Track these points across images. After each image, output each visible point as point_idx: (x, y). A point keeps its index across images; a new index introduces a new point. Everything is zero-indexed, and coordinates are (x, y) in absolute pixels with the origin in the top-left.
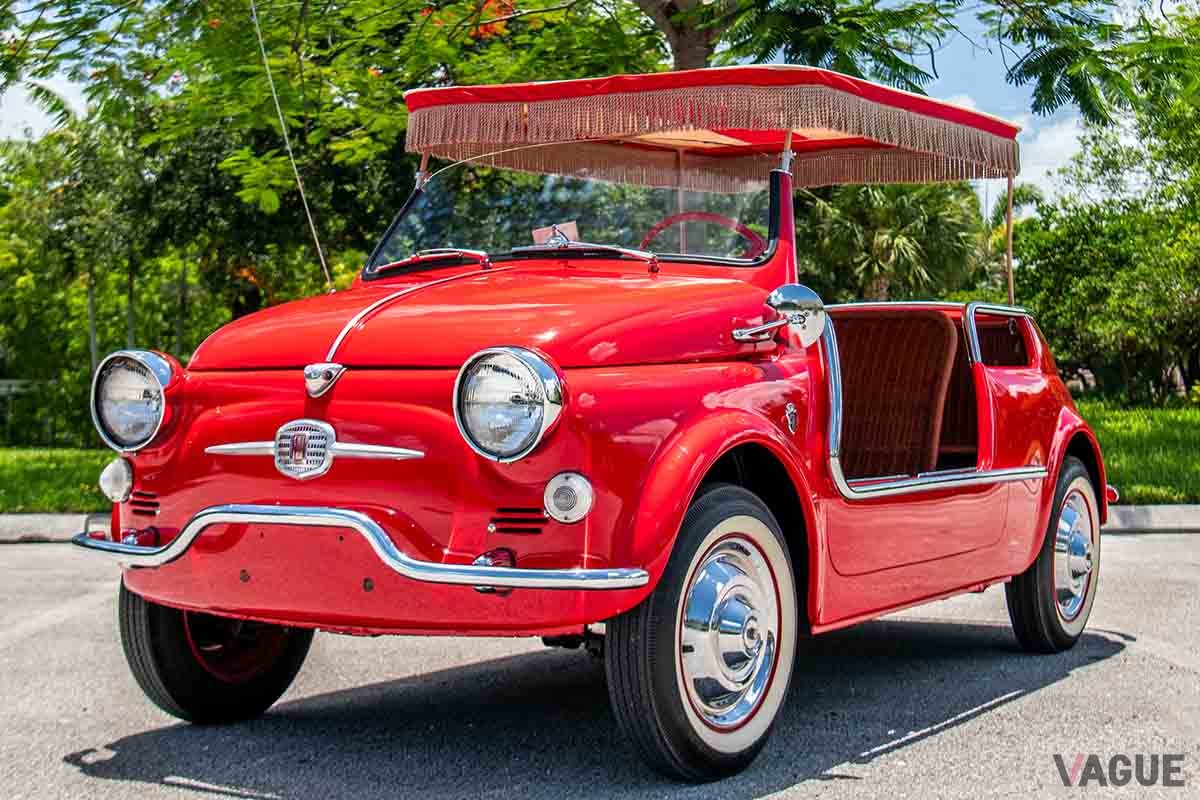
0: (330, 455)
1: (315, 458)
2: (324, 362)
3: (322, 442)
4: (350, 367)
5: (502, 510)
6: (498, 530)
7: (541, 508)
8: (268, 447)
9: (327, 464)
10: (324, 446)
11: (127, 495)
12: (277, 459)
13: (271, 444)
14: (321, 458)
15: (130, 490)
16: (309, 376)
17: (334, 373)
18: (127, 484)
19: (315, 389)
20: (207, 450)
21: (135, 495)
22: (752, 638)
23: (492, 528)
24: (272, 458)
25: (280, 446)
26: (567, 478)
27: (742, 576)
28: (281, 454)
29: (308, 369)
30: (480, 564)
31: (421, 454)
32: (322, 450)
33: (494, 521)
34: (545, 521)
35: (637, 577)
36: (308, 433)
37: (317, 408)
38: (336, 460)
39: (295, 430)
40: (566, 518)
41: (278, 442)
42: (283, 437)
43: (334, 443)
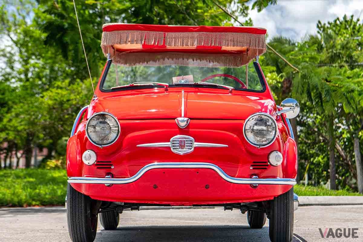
0: (194, 146)
1: (188, 147)
2: (181, 117)
3: (191, 142)
4: (191, 119)
5: (253, 162)
6: (253, 168)
7: (267, 162)
9: (193, 149)
10: (191, 144)
12: (172, 147)
14: (190, 147)
19: (182, 126)
20: (137, 146)
21: (98, 162)
23: (251, 168)
25: (173, 143)
26: (277, 152)
31: (227, 146)
33: (252, 166)
34: (268, 165)
36: (185, 140)
37: (182, 131)
38: (196, 148)
39: (179, 138)
40: (277, 164)
41: (171, 142)
42: (174, 141)
43: (195, 142)
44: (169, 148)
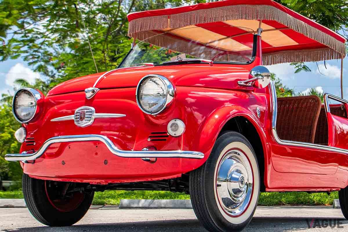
0: (93, 117)
1: (88, 119)
2: (92, 87)
3: (91, 113)
4: (101, 89)
5: (153, 133)
6: (151, 140)
7: (166, 132)
8: (72, 117)
9: (92, 121)
10: (91, 115)
11: (24, 140)
12: (75, 120)
13: (73, 116)
14: (90, 119)
15: (26, 138)
16: (86, 92)
17: (95, 91)
18: (24, 136)
19: (89, 97)
20: (51, 120)
21: (27, 139)
22: (242, 184)
23: (149, 140)
25: (76, 116)
26: (175, 120)
28: (76, 118)
29: (86, 90)
30: (144, 150)
31: (125, 115)
32: (90, 116)
33: (150, 137)
34: (168, 136)
35: (200, 155)
36: (86, 111)
37: (89, 102)
38: (95, 119)
39: (81, 110)
40: (175, 134)
41: (75, 115)
42: (77, 113)
43: (95, 113)
44: (73, 121)
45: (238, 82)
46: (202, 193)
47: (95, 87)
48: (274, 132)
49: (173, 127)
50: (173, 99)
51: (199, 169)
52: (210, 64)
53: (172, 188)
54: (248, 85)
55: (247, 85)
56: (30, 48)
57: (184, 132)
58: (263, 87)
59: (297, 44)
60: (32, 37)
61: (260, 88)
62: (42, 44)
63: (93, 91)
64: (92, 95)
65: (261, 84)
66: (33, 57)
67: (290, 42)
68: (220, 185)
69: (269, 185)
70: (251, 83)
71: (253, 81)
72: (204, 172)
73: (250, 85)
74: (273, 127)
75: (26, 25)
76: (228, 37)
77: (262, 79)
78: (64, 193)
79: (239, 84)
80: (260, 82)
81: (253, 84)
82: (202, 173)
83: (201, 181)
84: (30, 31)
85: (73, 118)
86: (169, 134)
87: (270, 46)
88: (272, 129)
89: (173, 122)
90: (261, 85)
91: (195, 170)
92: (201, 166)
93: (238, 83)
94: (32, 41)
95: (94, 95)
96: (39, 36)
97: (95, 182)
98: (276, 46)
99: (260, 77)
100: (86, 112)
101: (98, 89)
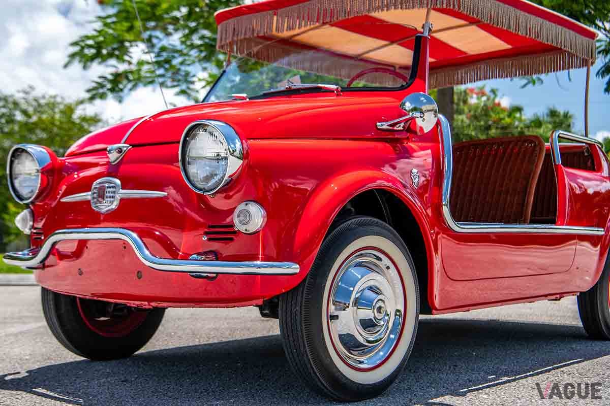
0: (118, 197)
1: (110, 199)
2: (120, 143)
3: (114, 190)
4: (134, 145)
5: (210, 227)
6: (209, 240)
7: (232, 225)
9: (117, 202)
11: (31, 229)
12: (92, 201)
13: (89, 193)
14: (112, 199)
15: (33, 227)
16: (109, 152)
17: (124, 149)
18: (31, 223)
19: (113, 160)
20: (61, 200)
21: (35, 229)
22: (380, 313)
23: (205, 238)
24: (89, 201)
25: (93, 194)
26: (247, 204)
27: (375, 274)
29: (110, 148)
31: (166, 194)
32: (113, 195)
33: (206, 234)
34: (235, 233)
35: (295, 268)
36: (107, 185)
38: (122, 200)
39: (101, 183)
40: (246, 230)
41: (93, 192)
42: (95, 188)
43: (121, 190)
44: (88, 202)
45: (378, 124)
46: (300, 334)
47: (125, 143)
48: (446, 211)
49: (242, 218)
50: (243, 164)
51: (295, 291)
52: (335, 92)
53: (264, 312)
54: (398, 129)
55: (395, 128)
56: (166, 70)
57: (263, 225)
58: (426, 131)
59: (509, 47)
60: (168, 56)
61: (419, 133)
62: (182, 63)
63: (120, 150)
64: (118, 158)
65: (422, 126)
66: (174, 80)
67: (497, 44)
68: (337, 317)
69: (437, 305)
70: (402, 124)
71: (407, 121)
72: (302, 297)
73: (401, 128)
74: (444, 203)
75: (155, 41)
76: (392, 42)
77: (421, 117)
78: (110, 308)
79: (379, 127)
80: (419, 122)
81: (406, 127)
82: (299, 298)
83: (298, 314)
84: (163, 49)
85: (89, 198)
86: (236, 229)
87: (465, 53)
88: (442, 207)
89: (242, 207)
90: (421, 129)
91: (287, 293)
92: (299, 286)
93: (376, 126)
94: (168, 61)
95: (120, 158)
96: (176, 55)
97: (134, 304)
98: (472, 53)
99: (418, 114)
100: (108, 187)
101: (128, 145)
